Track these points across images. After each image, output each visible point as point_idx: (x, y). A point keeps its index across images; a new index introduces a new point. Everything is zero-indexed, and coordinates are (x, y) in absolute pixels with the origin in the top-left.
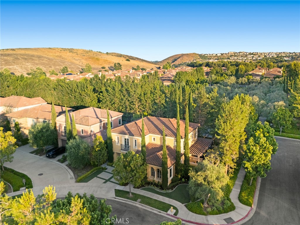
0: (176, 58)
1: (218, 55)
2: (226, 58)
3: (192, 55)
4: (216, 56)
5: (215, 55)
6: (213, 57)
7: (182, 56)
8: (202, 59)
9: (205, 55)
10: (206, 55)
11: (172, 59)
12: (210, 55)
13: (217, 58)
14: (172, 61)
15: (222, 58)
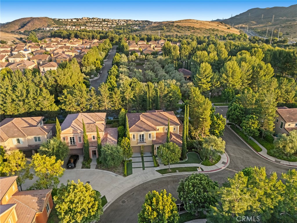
0: (24, 22)
1: (74, 20)
2: (83, 24)
3: (44, 19)
4: (72, 22)
5: (70, 20)
6: (68, 23)
7: (32, 20)
8: (57, 25)
9: (59, 19)
10: (61, 20)
11: (19, 24)
12: (65, 20)
13: (74, 24)
14: (20, 26)
15: (78, 24)
